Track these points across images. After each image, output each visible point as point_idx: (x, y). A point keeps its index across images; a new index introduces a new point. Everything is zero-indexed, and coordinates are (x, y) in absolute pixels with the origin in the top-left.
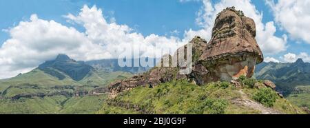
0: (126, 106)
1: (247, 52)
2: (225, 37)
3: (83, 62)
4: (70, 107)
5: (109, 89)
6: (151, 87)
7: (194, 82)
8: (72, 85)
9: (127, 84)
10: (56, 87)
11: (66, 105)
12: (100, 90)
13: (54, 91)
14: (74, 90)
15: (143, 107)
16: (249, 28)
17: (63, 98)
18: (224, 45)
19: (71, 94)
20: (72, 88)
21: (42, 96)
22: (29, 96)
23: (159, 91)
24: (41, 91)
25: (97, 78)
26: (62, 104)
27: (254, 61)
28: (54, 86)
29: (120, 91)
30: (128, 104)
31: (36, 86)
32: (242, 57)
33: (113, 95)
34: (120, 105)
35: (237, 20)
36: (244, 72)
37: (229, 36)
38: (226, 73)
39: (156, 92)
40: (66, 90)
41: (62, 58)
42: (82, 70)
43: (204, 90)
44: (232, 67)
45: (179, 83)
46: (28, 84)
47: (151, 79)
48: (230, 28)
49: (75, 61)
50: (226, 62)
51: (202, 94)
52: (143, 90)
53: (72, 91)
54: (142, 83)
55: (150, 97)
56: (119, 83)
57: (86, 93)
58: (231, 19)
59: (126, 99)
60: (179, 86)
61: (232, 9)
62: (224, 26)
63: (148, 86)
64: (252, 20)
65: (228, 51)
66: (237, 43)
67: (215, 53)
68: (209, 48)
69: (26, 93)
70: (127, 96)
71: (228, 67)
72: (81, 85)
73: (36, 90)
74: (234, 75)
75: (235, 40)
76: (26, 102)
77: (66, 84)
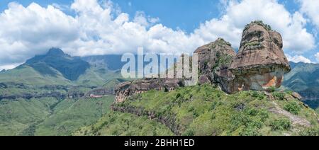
0: (136, 112)
1: (275, 64)
2: (254, 49)
3: (79, 57)
4: (61, 111)
5: (116, 91)
6: (166, 90)
7: (219, 88)
8: (65, 85)
9: (137, 87)
10: (46, 87)
11: (56, 109)
12: (98, 92)
13: (44, 91)
14: (67, 91)
15: (160, 114)
16: (276, 41)
17: (54, 101)
18: (254, 57)
19: (63, 96)
20: (65, 89)
21: (29, 97)
22: (13, 98)
23: (179, 95)
24: (27, 91)
25: (95, 77)
26: (52, 107)
27: (282, 71)
28: (43, 86)
29: (128, 94)
30: (140, 110)
31: (22, 85)
32: (271, 68)
33: (120, 99)
34: (129, 111)
35: (265, 35)
36: (273, 83)
37: (259, 48)
38: (257, 82)
39: (175, 97)
40: (58, 91)
41: (55, 52)
42: (77, 67)
43: (236, 99)
44: (262, 77)
45: (203, 88)
46: (12, 83)
47: (167, 81)
48: (259, 41)
49: (69, 56)
50: (257, 72)
51: (234, 102)
52: (157, 94)
53: (64, 92)
54: (156, 86)
55: (168, 103)
56: (128, 85)
57: (82, 95)
58: (259, 34)
59: (137, 104)
60: (203, 92)
61: (260, 23)
62: (253, 39)
63: (163, 89)
64: (279, 34)
65: (258, 63)
66: (266, 56)
67: (246, 63)
68: (239, 58)
69: (9, 94)
70: (138, 101)
71: (258, 77)
72: (75, 85)
73: (22, 90)
74: (264, 85)
75: (264, 53)
76: (9, 105)
77: (57, 84)
